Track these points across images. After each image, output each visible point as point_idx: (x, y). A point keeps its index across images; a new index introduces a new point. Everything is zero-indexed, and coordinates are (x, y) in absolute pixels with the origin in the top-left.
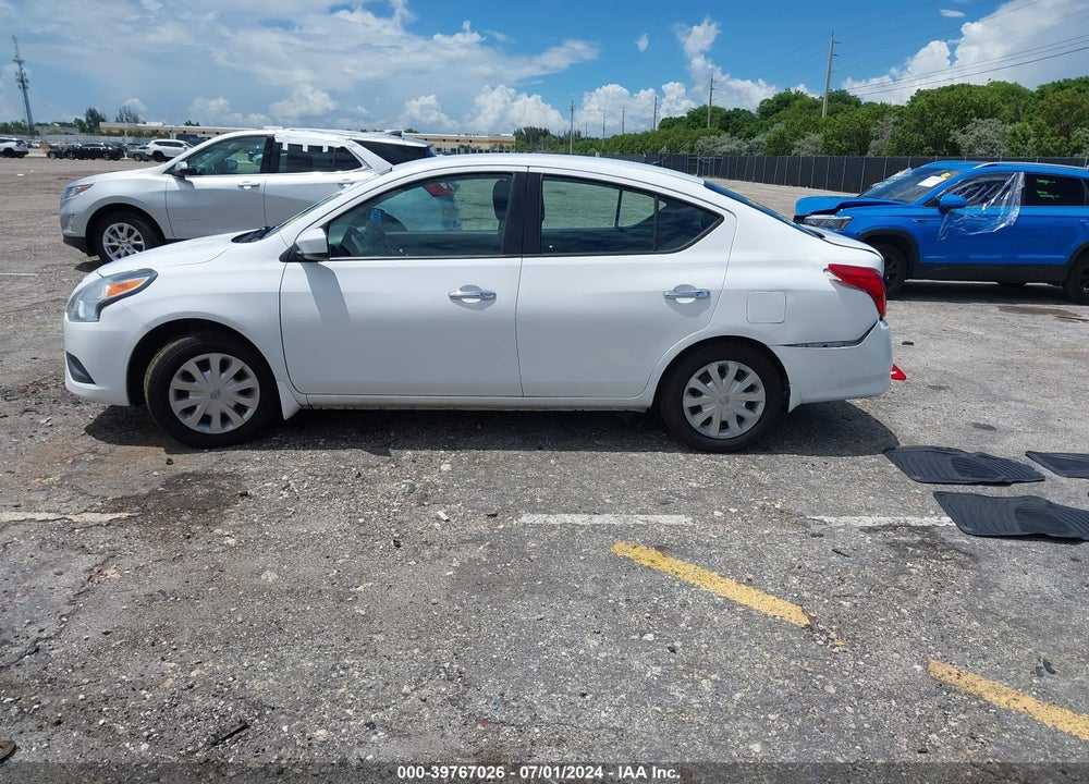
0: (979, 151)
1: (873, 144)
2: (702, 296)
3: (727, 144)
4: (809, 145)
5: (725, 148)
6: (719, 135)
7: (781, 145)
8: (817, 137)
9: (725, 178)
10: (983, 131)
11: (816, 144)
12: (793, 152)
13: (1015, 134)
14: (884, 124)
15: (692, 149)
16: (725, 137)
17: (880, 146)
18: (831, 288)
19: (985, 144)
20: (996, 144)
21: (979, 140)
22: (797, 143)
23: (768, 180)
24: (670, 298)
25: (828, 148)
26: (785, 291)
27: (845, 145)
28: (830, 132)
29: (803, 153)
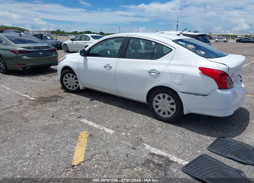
2: (158, 73)
18: (199, 75)
24: (150, 72)
26: (183, 74)
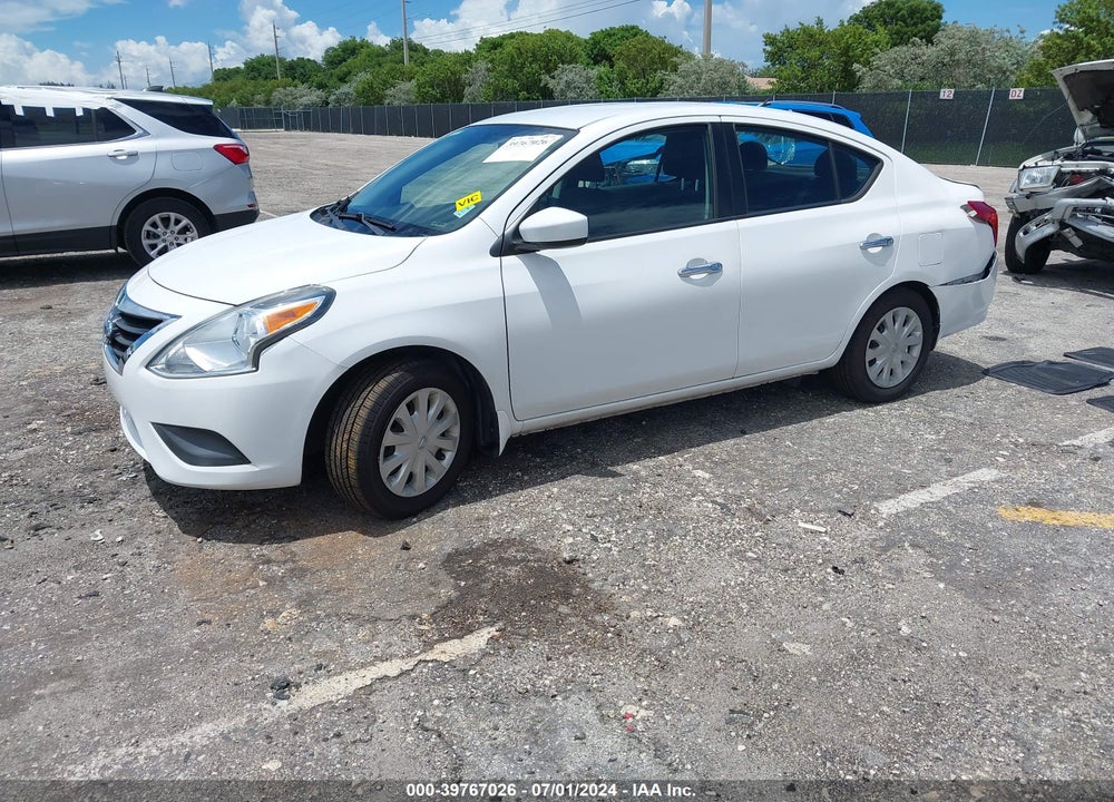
0: (571, 95)
1: (467, 90)
3: (308, 96)
4: (402, 93)
5: (305, 100)
6: (296, 86)
7: (371, 96)
8: (410, 86)
9: (318, 131)
10: (571, 76)
11: (407, 93)
12: (387, 102)
13: (601, 78)
14: (473, 70)
15: (268, 102)
16: (302, 88)
17: (474, 92)
19: (575, 88)
20: (583, 88)
21: (568, 84)
22: (388, 92)
23: (369, 131)
25: (423, 97)
27: (436, 92)
28: (422, 80)
29: (396, 103)
